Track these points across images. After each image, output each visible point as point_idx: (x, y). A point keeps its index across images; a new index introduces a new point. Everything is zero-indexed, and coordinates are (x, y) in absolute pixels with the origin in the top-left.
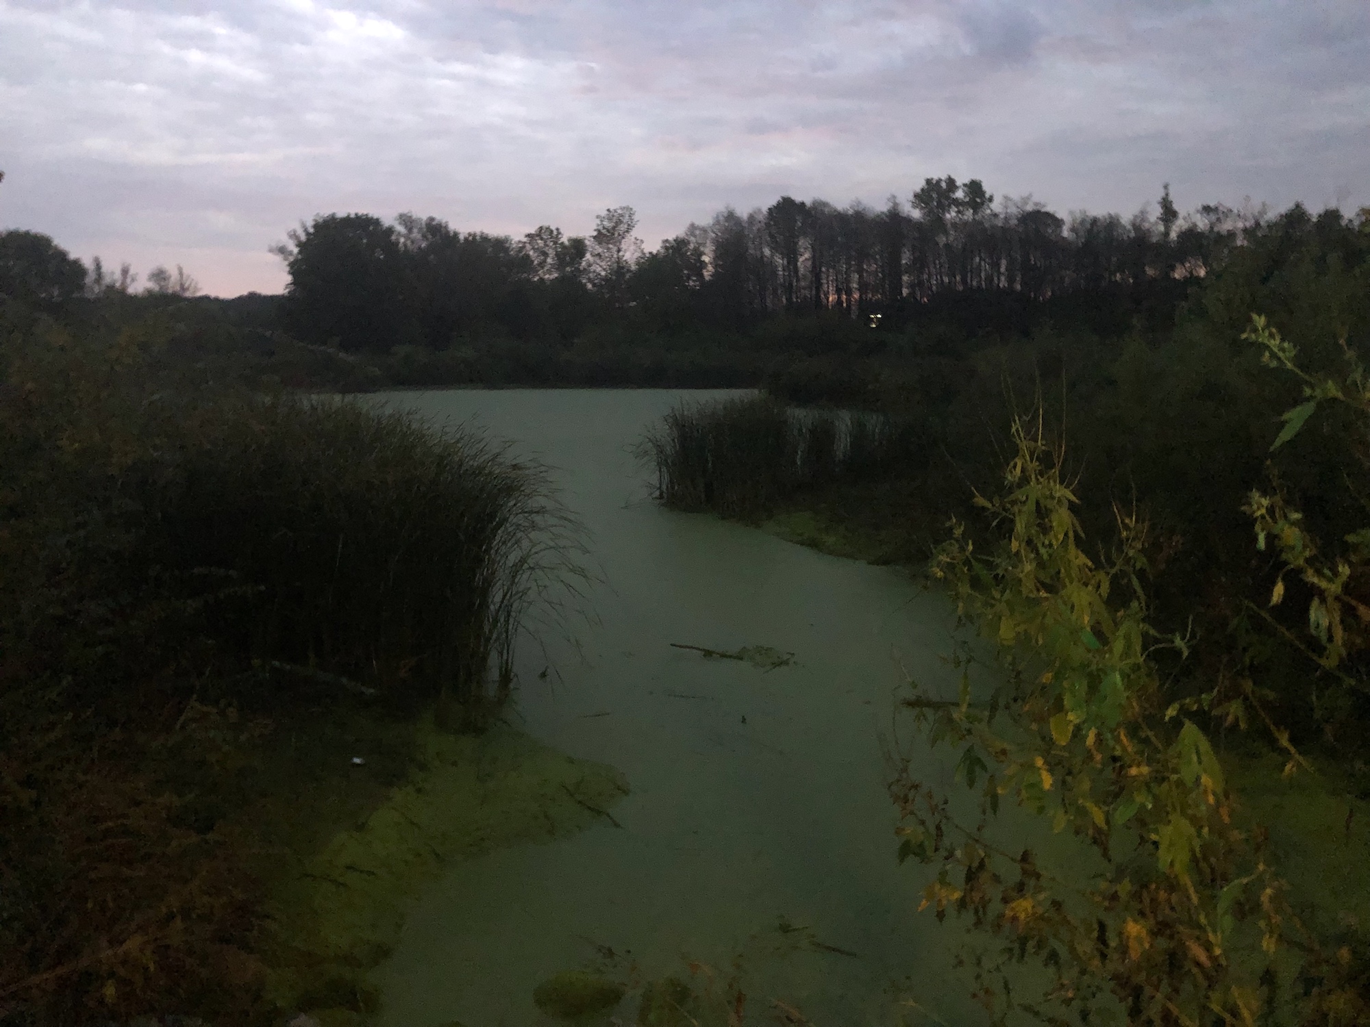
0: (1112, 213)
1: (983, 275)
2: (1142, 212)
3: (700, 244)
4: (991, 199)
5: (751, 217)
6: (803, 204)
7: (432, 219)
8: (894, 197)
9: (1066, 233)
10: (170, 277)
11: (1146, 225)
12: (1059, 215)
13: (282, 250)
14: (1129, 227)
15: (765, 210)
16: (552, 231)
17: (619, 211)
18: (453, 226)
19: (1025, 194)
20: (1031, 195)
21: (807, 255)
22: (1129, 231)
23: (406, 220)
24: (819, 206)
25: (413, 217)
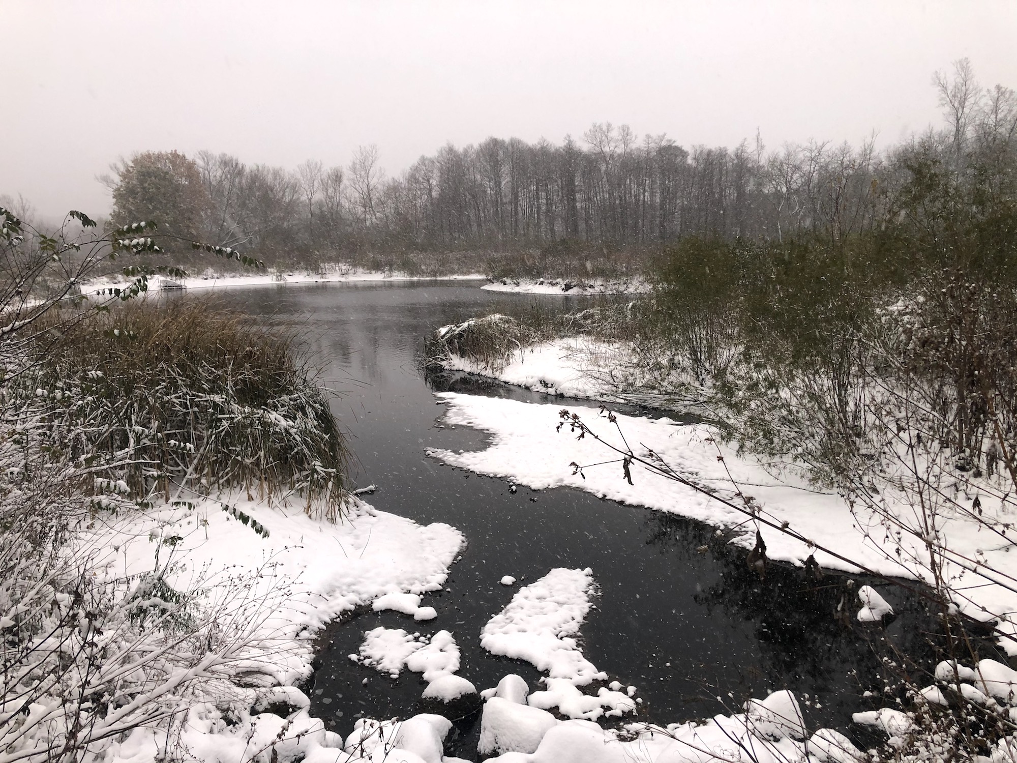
0: (722, 146)
1: (633, 192)
2: (742, 146)
3: (429, 171)
4: (636, 137)
5: (466, 151)
6: (503, 141)
7: (225, 155)
8: (569, 136)
9: (690, 161)
11: (746, 155)
12: (685, 148)
13: (106, 180)
14: (733, 157)
15: (476, 146)
16: (316, 164)
17: (367, 147)
18: (241, 162)
19: (661, 134)
20: (665, 134)
21: (508, 179)
22: (733, 159)
23: (205, 156)
24: (514, 143)
25: (209, 153)
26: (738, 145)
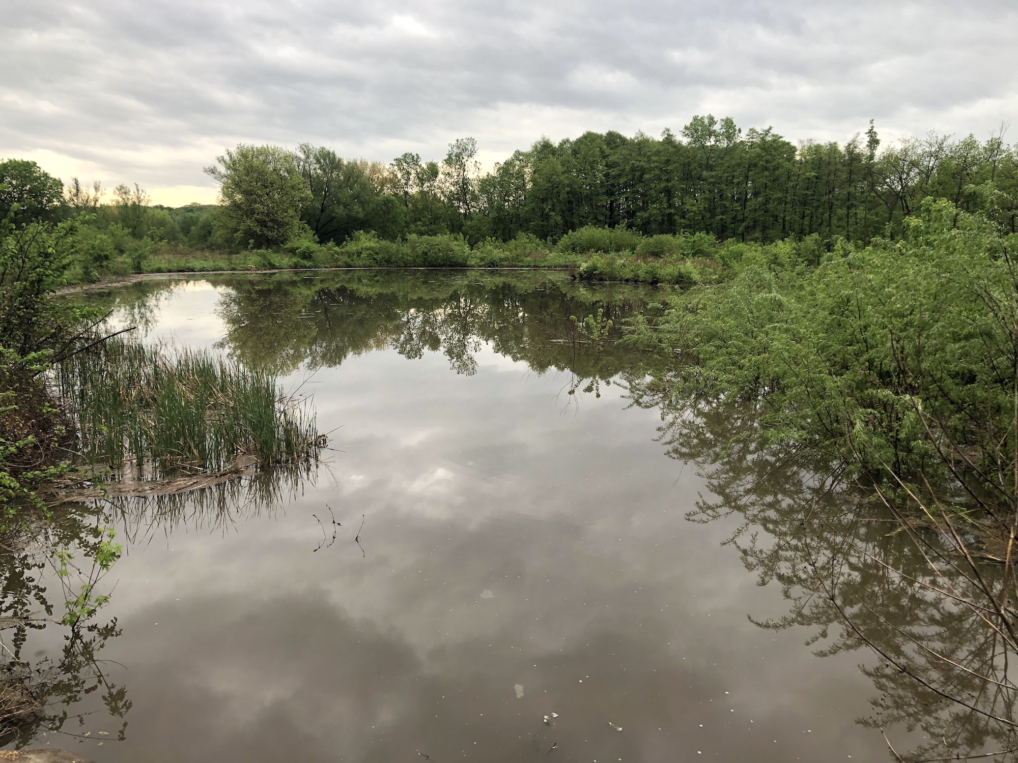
0: (832, 141)
2: (854, 141)
3: (523, 167)
4: (740, 131)
5: (561, 145)
6: (599, 135)
7: (323, 148)
8: (668, 130)
9: (798, 158)
10: (129, 191)
11: (857, 151)
13: (213, 171)
14: (844, 152)
15: (572, 140)
16: (413, 157)
17: (465, 141)
18: (338, 155)
19: (767, 128)
20: (770, 128)
22: (845, 156)
23: (306, 150)
25: (310, 147)
26: (849, 140)
